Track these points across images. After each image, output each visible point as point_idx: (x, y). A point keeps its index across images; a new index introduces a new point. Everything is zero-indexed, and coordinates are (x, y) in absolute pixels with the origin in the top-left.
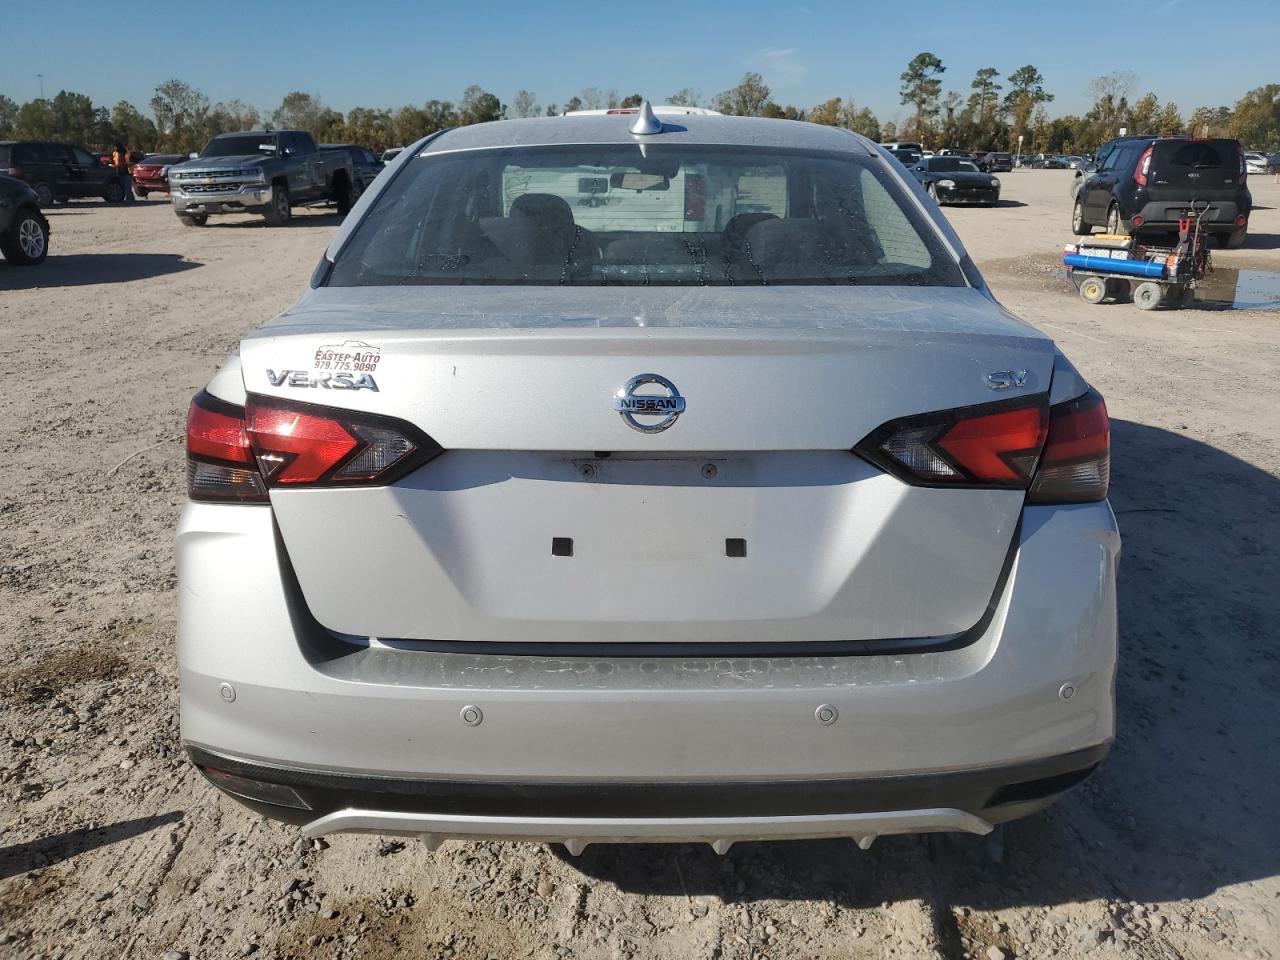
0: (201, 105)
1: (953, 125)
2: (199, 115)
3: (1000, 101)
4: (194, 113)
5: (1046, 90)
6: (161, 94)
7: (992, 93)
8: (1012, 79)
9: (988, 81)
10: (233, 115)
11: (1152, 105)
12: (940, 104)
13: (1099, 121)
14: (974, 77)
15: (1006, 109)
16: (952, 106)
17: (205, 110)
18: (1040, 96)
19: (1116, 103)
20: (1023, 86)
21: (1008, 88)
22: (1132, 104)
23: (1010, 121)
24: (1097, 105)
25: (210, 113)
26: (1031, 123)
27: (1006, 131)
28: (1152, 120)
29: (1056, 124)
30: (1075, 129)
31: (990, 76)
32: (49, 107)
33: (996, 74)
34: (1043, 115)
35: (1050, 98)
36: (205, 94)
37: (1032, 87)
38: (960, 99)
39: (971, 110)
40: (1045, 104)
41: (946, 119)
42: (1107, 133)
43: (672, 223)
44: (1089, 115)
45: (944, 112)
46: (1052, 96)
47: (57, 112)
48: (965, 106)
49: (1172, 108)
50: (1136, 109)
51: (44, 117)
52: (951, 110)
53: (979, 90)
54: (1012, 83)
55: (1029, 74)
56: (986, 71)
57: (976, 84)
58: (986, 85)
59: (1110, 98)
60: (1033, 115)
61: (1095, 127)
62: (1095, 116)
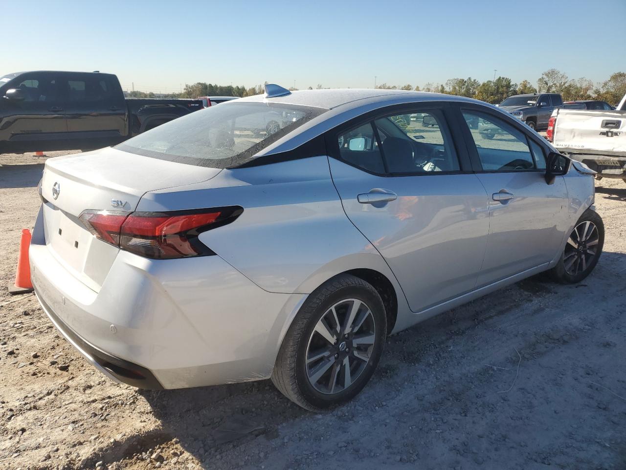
0: (563, 81)
2: (561, 86)
4: (558, 85)
6: (544, 76)
10: (579, 86)
17: (565, 83)
25: (566, 85)
32: (493, 84)
36: (566, 75)
47: (495, 86)
51: (490, 89)
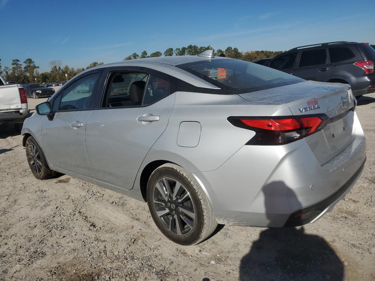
1: (9, 76)
3: (23, 69)
5: (36, 65)
7: (19, 67)
8: (25, 62)
9: (17, 63)
11: (67, 68)
12: (2, 70)
13: (54, 73)
14: (12, 62)
15: (26, 71)
16: (7, 71)
18: (35, 67)
19: (58, 68)
20: (29, 64)
21: (24, 65)
22: (62, 68)
23: (28, 74)
24: (52, 69)
26: (35, 74)
27: (27, 78)
28: (69, 72)
29: (42, 74)
30: (48, 75)
31: (17, 62)
33: (19, 61)
34: (38, 72)
35: (38, 67)
37: (32, 65)
38: (9, 69)
39: (14, 72)
40: (37, 69)
41: (6, 75)
42: (57, 76)
43: (17, 105)
44: (51, 72)
45: (4, 73)
46: (39, 67)
48: (11, 71)
49: (73, 69)
50: (64, 69)
52: (7, 72)
53: (15, 66)
54: (25, 63)
55: (30, 61)
56: (15, 60)
57: (13, 64)
58: (17, 64)
59: (56, 67)
60: (35, 73)
61: (53, 74)
62: (53, 72)
